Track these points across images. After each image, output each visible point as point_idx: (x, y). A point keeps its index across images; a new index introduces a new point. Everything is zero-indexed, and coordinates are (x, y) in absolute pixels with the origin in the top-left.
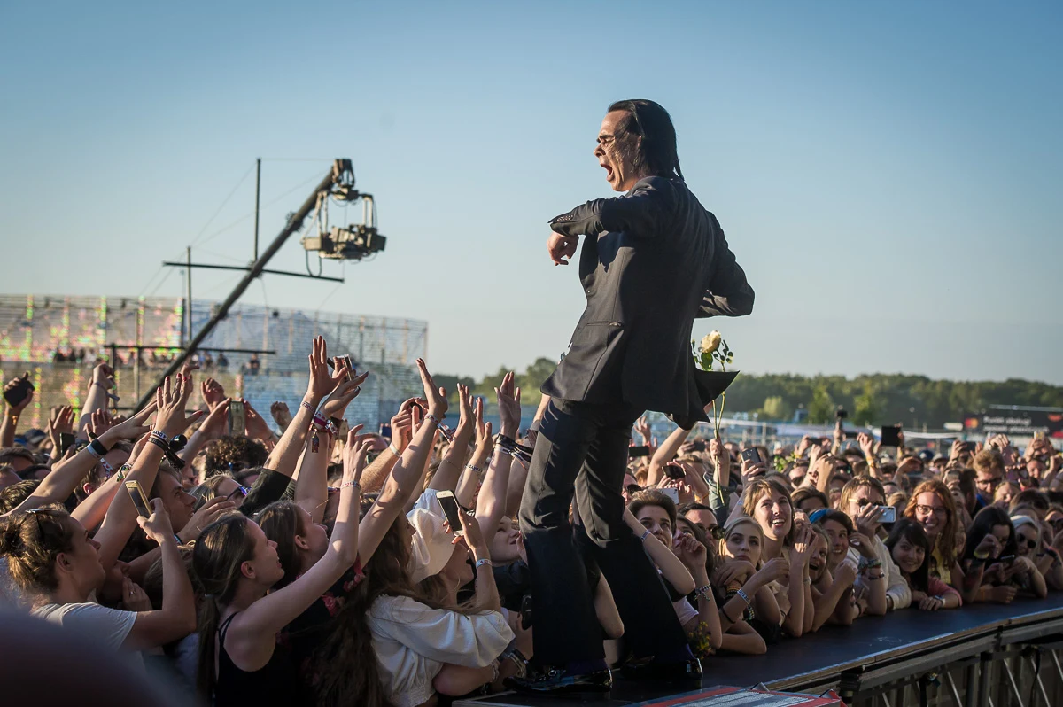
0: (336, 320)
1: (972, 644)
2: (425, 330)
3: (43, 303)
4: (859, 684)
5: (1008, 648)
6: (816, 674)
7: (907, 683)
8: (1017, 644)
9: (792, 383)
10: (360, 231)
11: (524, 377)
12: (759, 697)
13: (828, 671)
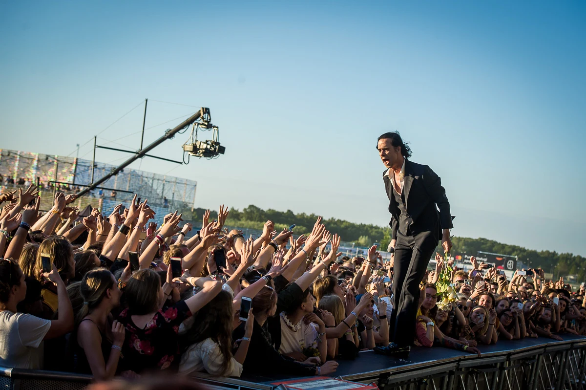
0: (152, 176)
1: (445, 366)
2: (196, 186)
3: (7, 154)
4: (388, 381)
5: (463, 370)
6: (367, 373)
7: (413, 382)
8: (467, 368)
9: (374, 229)
10: (212, 143)
11: (241, 213)
12: (338, 382)
13: (374, 373)
